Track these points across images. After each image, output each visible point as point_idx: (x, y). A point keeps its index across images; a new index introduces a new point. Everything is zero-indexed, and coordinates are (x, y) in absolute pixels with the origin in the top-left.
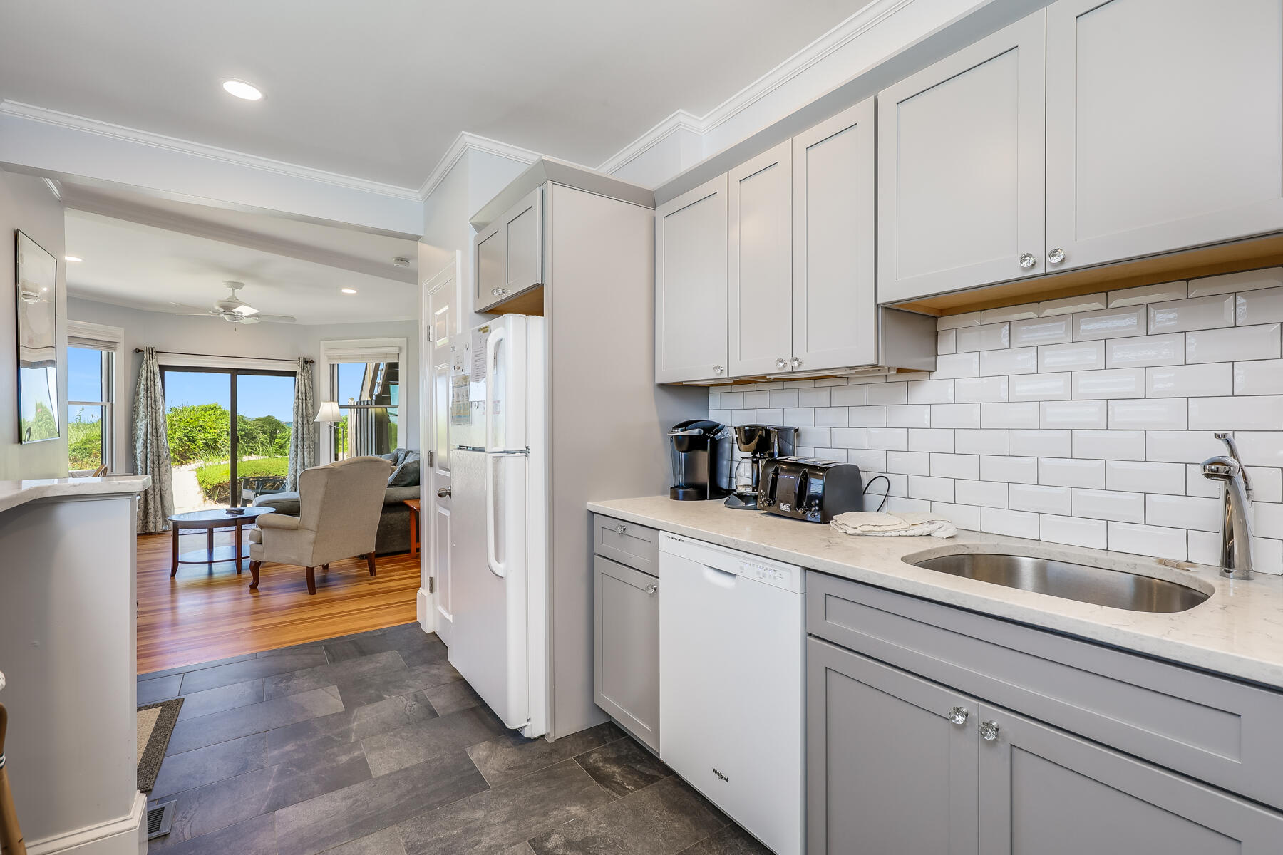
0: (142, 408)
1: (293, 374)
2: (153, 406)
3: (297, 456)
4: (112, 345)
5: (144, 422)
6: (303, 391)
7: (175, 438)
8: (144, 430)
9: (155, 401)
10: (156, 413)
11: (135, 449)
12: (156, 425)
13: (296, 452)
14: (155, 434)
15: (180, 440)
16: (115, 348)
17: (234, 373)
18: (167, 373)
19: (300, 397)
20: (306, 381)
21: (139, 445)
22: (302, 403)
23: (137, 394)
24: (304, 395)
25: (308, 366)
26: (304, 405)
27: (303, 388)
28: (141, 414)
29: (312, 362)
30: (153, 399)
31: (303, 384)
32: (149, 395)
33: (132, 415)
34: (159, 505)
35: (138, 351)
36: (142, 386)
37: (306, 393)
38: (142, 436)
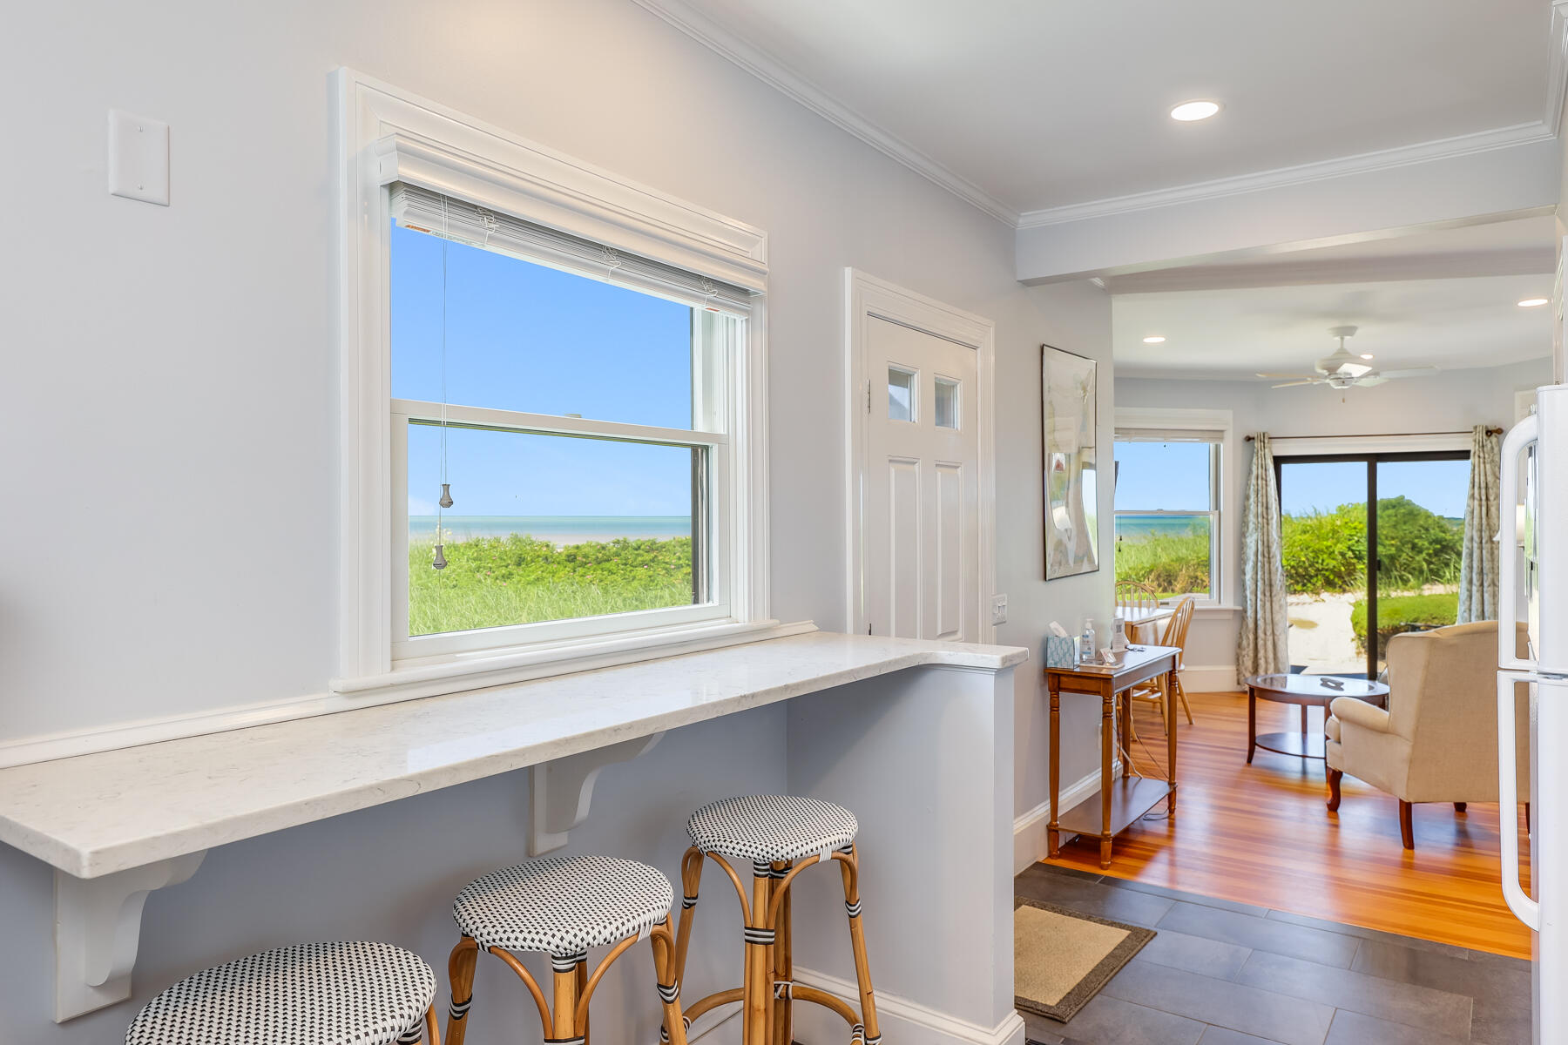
0: (1251, 518)
1: (1464, 455)
2: (1265, 515)
3: (1471, 597)
4: (1217, 434)
5: (1255, 537)
6: (1483, 485)
7: (1336, 553)
8: (1254, 549)
9: (1267, 508)
10: (1268, 524)
11: (1245, 574)
12: (1268, 541)
13: (1470, 591)
14: (1266, 555)
15: (1343, 554)
16: (1222, 439)
17: (1373, 459)
18: (1284, 467)
19: (1477, 495)
20: (1488, 466)
21: (1249, 568)
22: (1481, 506)
23: (1247, 498)
24: (1483, 491)
25: (1494, 439)
26: (1484, 509)
27: (1482, 478)
28: (1251, 526)
29: (1499, 431)
30: (1265, 505)
31: (1482, 473)
32: (1260, 499)
33: (1242, 527)
34: (1271, 655)
35: (1249, 439)
36: (1252, 487)
37: (1487, 488)
38: (1252, 557)
